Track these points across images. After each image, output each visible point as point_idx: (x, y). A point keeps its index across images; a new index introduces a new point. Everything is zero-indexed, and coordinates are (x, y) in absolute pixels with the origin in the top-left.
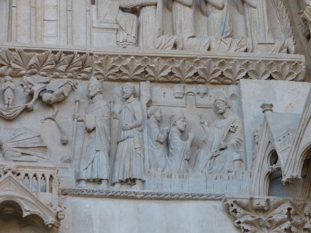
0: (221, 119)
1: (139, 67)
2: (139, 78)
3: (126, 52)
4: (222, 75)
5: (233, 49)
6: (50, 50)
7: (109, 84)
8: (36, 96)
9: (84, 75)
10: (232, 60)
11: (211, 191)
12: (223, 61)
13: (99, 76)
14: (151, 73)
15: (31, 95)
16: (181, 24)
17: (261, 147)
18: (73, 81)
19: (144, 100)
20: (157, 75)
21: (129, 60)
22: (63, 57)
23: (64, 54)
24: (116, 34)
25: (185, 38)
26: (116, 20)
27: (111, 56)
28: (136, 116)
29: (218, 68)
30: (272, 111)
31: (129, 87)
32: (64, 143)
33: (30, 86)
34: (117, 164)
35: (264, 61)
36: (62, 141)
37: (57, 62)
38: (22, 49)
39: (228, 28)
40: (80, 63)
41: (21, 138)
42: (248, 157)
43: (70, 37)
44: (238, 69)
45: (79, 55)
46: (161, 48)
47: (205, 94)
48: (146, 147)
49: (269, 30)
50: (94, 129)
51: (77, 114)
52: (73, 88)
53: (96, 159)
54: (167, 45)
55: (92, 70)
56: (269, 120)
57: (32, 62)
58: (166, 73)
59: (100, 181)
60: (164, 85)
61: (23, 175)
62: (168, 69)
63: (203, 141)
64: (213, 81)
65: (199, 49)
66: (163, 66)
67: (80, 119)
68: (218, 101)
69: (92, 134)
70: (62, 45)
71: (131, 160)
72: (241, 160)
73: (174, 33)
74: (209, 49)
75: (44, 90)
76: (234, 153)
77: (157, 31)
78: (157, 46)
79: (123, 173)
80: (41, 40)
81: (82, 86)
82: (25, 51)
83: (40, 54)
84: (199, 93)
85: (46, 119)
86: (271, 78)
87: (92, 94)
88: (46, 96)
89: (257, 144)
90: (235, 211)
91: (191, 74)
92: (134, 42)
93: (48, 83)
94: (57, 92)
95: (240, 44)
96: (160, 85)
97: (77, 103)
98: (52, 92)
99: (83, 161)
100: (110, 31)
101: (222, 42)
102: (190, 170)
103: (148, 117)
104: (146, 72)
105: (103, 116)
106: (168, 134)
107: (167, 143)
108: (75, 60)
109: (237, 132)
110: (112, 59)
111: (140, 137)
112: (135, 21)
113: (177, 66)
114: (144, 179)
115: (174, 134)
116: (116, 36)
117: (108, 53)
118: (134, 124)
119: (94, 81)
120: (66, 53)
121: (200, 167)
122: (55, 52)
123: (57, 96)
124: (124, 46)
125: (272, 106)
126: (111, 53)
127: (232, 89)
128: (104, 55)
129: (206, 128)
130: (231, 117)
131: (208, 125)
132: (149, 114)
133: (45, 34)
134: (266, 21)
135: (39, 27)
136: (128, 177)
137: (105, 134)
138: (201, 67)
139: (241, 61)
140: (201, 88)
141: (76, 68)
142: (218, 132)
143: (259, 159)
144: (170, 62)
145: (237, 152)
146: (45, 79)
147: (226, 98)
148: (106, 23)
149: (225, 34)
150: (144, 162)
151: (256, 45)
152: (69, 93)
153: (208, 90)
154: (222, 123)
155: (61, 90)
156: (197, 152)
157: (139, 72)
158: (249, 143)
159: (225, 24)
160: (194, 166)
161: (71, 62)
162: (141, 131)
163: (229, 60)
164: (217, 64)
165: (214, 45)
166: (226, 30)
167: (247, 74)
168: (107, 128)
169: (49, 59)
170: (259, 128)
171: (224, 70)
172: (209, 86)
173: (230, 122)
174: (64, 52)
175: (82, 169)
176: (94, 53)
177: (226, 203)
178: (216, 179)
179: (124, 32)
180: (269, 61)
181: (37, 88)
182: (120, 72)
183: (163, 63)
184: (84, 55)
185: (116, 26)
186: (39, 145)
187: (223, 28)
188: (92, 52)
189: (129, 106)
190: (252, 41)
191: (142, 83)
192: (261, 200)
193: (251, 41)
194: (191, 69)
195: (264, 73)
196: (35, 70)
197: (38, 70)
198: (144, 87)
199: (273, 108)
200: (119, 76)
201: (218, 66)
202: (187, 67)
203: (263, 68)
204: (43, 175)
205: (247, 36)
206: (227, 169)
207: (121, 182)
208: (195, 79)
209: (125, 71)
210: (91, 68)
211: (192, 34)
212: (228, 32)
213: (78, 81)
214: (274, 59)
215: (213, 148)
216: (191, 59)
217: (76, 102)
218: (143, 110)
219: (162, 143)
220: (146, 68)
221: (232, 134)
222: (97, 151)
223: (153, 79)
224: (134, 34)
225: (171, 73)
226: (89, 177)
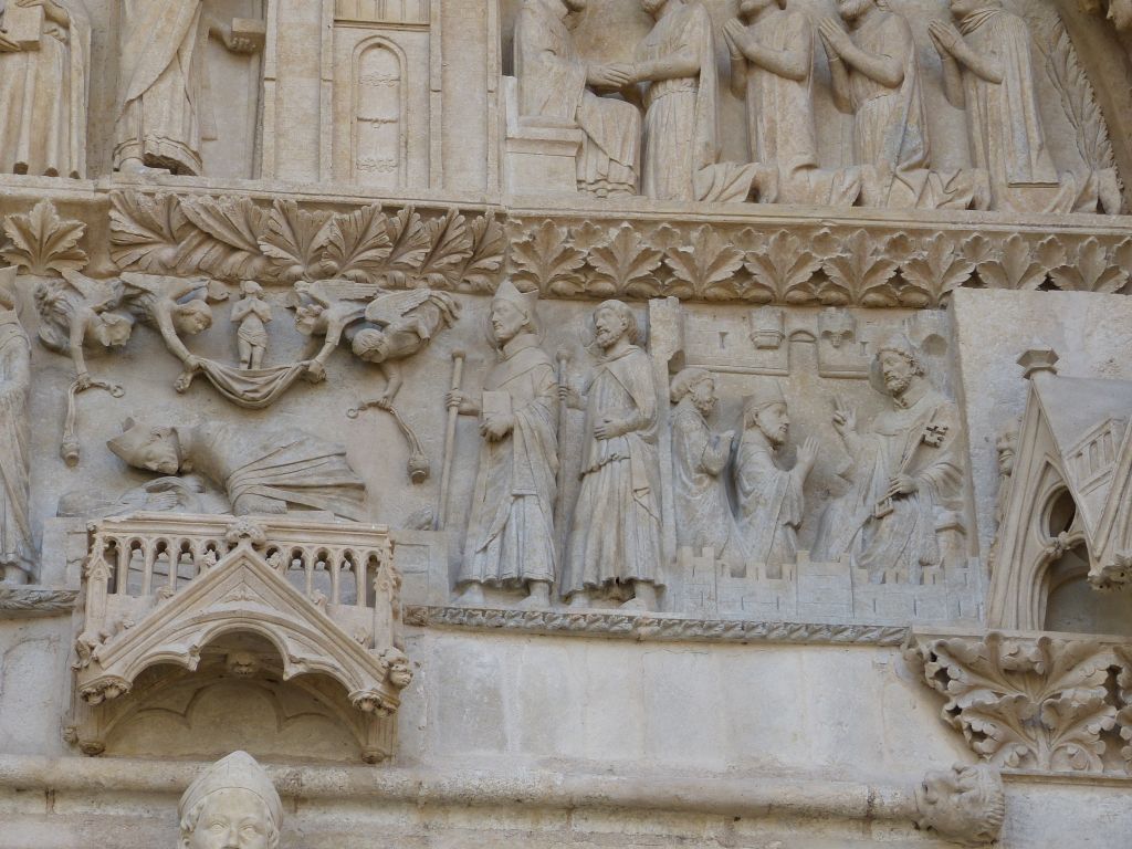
0: (895, 408)
1: (646, 255)
2: (645, 287)
3: (605, 209)
4: (898, 280)
5: (930, 203)
6: (378, 203)
7: (556, 306)
8: (333, 338)
9: (479, 279)
10: (930, 232)
11: (868, 617)
12: (901, 236)
13: (525, 283)
14: (681, 272)
15: (319, 336)
16: (772, 130)
17: (1022, 484)
18: (446, 298)
19: (662, 351)
20: (701, 280)
21: (614, 232)
22: (417, 224)
23: (418, 215)
24: (577, 157)
25: (786, 172)
26: (576, 119)
27: (560, 220)
28: (636, 395)
29: (886, 257)
30: (1054, 372)
31: (613, 314)
32: (418, 477)
33: (316, 308)
34: (579, 536)
35: (1026, 236)
36: (411, 469)
37: (399, 241)
38: (292, 200)
39: (915, 141)
40: (468, 243)
41: (288, 457)
42: (980, 515)
43: (436, 165)
44: (947, 257)
45: (462, 218)
46: (711, 197)
47: (847, 335)
48: (667, 488)
49: (1041, 147)
50: (508, 434)
51: (457, 394)
52: (447, 319)
53: (513, 521)
54: (732, 190)
55: (502, 265)
56: (1046, 398)
57: (322, 238)
58: (726, 272)
59: (526, 586)
60: (720, 310)
61: (285, 554)
62: (733, 261)
63: (843, 476)
64: (872, 297)
65: (829, 202)
66: (717, 253)
67: (465, 406)
68: (886, 355)
69: (503, 450)
70: (412, 189)
71: (620, 525)
72: (958, 528)
73: (750, 157)
74: (858, 202)
75: (359, 322)
76: (936, 509)
77: (699, 149)
78: (700, 192)
79: (598, 564)
80: (351, 176)
81: (471, 312)
82: (302, 204)
83: (346, 216)
84: (827, 334)
85: (363, 408)
86: (1048, 285)
87: (502, 333)
88: (364, 339)
89: (1009, 474)
90: (943, 675)
91: (805, 275)
92: (632, 182)
93: (368, 300)
94: (397, 324)
95: (952, 187)
96: (710, 309)
97: (459, 361)
98: (382, 326)
99: (474, 528)
100: (558, 151)
101: (898, 182)
102: (803, 554)
103: (672, 402)
104: (665, 270)
105: (536, 396)
106: (733, 452)
107: (730, 476)
108: (452, 234)
109: (946, 444)
110: (565, 229)
111: (649, 457)
112: (634, 120)
113: (761, 250)
114: (661, 579)
115: (752, 449)
116: (577, 166)
117: (552, 213)
118: (629, 419)
119: (509, 296)
120: (426, 212)
121: (833, 550)
122: (391, 210)
123: (398, 337)
124: (599, 193)
125: (1053, 357)
126: (561, 213)
127: (929, 320)
128: (540, 219)
129: (852, 436)
130: (927, 400)
131: (856, 429)
132: (675, 391)
133: (363, 159)
134: (1033, 120)
135: (345, 139)
136: (613, 575)
137: (543, 446)
138: (834, 256)
139: (956, 235)
140: (836, 320)
141: (455, 258)
142: (888, 446)
143: (1014, 520)
144: (740, 240)
145: (949, 506)
146: (361, 290)
147: (913, 349)
148: (549, 125)
149: (907, 159)
150: (660, 531)
151: (1002, 191)
152: (435, 331)
153: (854, 325)
154: (898, 420)
155: (409, 321)
156: (823, 506)
157: (646, 269)
158: (982, 477)
159: (905, 130)
160: (815, 547)
161: (440, 239)
162: (653, 441)
163: (919, 233)
164: (881, 244)
165: (873, 191)
166: (908, 147)
167: (974, 275)
168: (548, 430)
169: (374, 231)
170: (1013, 427)
171: (903, 263)
172: (858, 313)
173: (924, 416)
174: (418, 210)
175: (469, 553)
176: (510, 212)
177: (913, 650)
178: (884, 582)
179: (601, 154)
180: (1042, 236)
181: (337, 314)
182: (588, 268)
183: (718, 243)
184: (480, 217)
185: (576, 136)
186: (342, 480)
187: (900, 141)
188: (503, 208)
189: (614, 367)
190: (990, 179)
191: (653, 303)
192: (1023, 642)
193: (987, 179)
194: (804, 260)
195: (1028, 274)
196: (333, 264)
197: (343, 263)
198: (662, 314)
199: (1056, 365)
200: (586, 283)
201: (887, 251)
202: (790, 256)
203: (1024, 258)
204: (348, 556)
205: (974, 165)
206: (915, 554)
207: (591, 589)
208: (818, 291)
209: (603, 267)
210: (499, 259)
211: (806, 159)
212: (915, 151)
213: (461, 298)
214: (1058, 230)
215: (871, 495)
216: (803, 230)
217: (454, 358)
218: (655, 380)
219: (713, 476)
220: (665, 256)
221: (930, 453)
222: (518, 497)
223: (687, 291)
224: (629, 159)
225: (743, 273)
226: (492, 573)
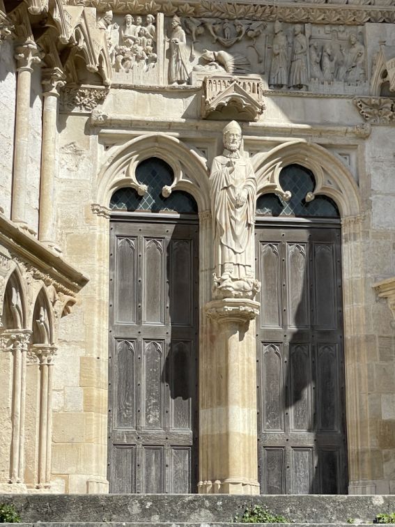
0: (352, 48)
1: (305, 15)
2: (304, 21)
4: (354, 20)
6: (252, 4)
7: (287, 25)
8: (243, 33)
9: (271, 19)
11: (347, 93)
12: (355, 11)
14: (311, 18)
15: (241, 32)
17: (377, 68)
18: (265, 23)
20: (315, 20)
21: (299, 10)
22: (260, 8)
28: (303, 46)
30: (385, 45)
31: (298, 27)
32: (260, 62)
33: (240, 26)
35: (380, 11)
36: (258, 60)
37: (256, 12)
38: (235, 3)
40: (270, 12)
42: (369, 72)
44: (364, 15)
45: (269, 7)
46: (318, 2)
50: (278, 54)
51: (267, 43)
52: (265, 27)
53: (279, 72)
54: (322, 0)
55: (276, 16)
57: (241, 11)
58: (320, 18)
59: (282, 85)
60: (319, 26)
61: (242, 83)
62: (322, 16)
63: (342, 62)
64: (349, 23)
66: (319, 14)
67: (269, 47)
68: (352, 37)
71: (300, 73)
74: (347, 3)
75: (248, 29)
76: (360, 70)
78: (316, 1)
79: (296, 81)
81: (269, 26)
83: (246, 7)
84: (340, 31)
85: (249, 47)
86: (384, 22)
87: (276, 32)
89: (375, 65)
90: (361, 105)
91: (336, 19)
93: (250, 24)
94: (256, 30)
98: (253, 30)
99: (272, 73)
103: (309, 46)
104: (308, 18)
105: (283, 46)
107: (321, 64)
109: (363, 56)
110: (289, 10)
111: (305, 59)
113: (328, 14)
114: (307, 84)
115: (325, 57)
118: (302, 51)
119: (278, 23)
121: (340, 78)
122: (255, 5)
123: (256, 32)
125: (385, 42)
126: (288, 6)
127: (360, 28)
128: (284, 7)
130: (359, 47)
131: (345, 52)
132: (310, 44)
136: (298, 84)
137: (285, 57)
138: (342, 15)
139: (366, 11)
140: (342, 28)
141: (267, 15)
142: (351, 56)
143: (375, 75)
146: (249, 22)
147: (356, 35)
150: (307, 74)
152: (263, 30)
153: (345, 29)
154: (353, 50)
155: (258, 29)
157: (305, 18)
158: (369, 64)
160: (337, 77)
161: (264, 11)
162: (306, 55)
163: (359, 11)
167: (369, 19)
168: (286, 53)
169: (251, 9)
171: (356, 17)
173: (358, 50)
174: (260, 5)
176: (278, 6)
177: (355, 100)
180: (383, 11)
181: (244, 28)
182: (293, 17)
184: (272, 7)
186: (246, 63)
189: (298, 39)
191: (306, 24)
192: (376, 99)
194: (336, 16)
195: (380, 19)
197: (244, 16)
198: (307, 27)
200: (292, 20)
201: (352, 14)
202: (333, 15)
203: (379, 16)
204: (253, 84)
206: (356, 79)
208: (338, 22)
209: (296, 17)
213: (267, 23)
214: (387, 10)
215: (347, 66)
216: (336, 10)
218: (306, 42)
220: (308, 15)
221: (359, 58)
222: (280, 67)
223: (312, 22)
225: (324, 19)
226: (276, 83)
